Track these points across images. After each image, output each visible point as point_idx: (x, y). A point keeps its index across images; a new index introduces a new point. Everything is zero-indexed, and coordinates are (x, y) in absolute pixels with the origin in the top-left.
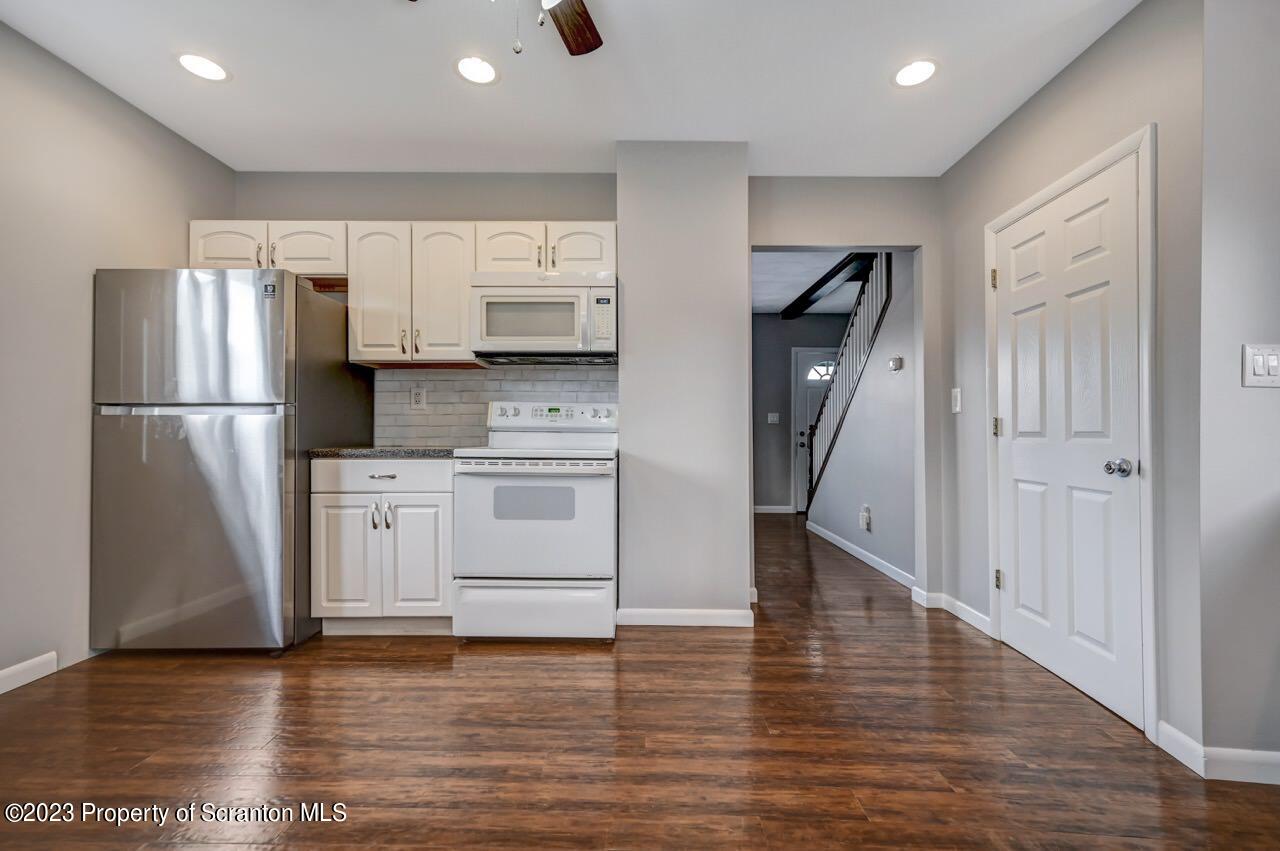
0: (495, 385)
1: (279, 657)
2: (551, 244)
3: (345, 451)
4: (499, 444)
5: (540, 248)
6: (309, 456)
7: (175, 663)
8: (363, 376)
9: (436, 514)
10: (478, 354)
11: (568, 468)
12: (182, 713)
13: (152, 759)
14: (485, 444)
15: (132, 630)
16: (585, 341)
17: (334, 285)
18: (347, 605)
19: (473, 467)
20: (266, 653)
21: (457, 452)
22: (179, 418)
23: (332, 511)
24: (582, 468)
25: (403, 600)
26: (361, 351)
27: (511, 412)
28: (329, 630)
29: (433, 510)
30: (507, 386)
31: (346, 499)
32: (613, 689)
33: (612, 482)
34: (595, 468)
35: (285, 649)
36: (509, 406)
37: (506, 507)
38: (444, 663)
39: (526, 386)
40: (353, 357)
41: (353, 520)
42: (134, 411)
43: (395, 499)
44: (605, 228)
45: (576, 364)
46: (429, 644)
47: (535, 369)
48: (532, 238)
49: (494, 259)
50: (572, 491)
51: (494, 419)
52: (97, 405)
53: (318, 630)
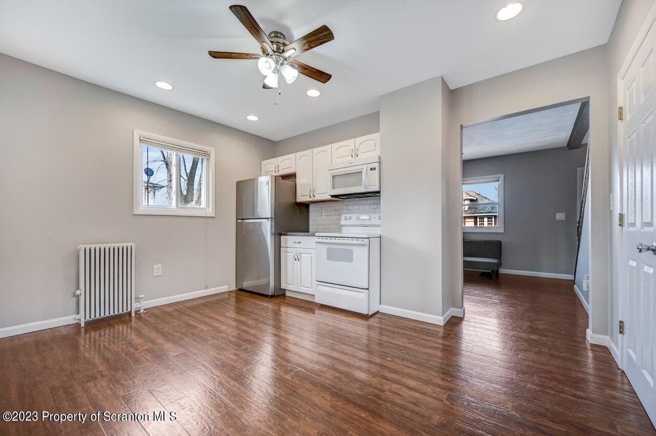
0: (345, 207)
1: (270, 298)
2: (356, 148)
3: (289, 233)
4: (346, 232)
5: (352, 150)
6: (281, 235)
7: (248, 294)
8: (305, 206)
9: (311, 257)
10: (332, 196)
11: (350, 241)
12: (241, 306)
13: (227, 314)
14: (340, 232)
15: (246, 285)
16: (366, 187)
17: (292, 176)
18: (290, 286)
19: (320, 240)
20: (266, 296)
21: (316, 234)
22: (261, 222)
23: (286, 253)
24: (355, 242)
25: (303, 287)
26: (300, 199)
27: (348, 218)
28: (287, 294)
29: (310, 255)
30: (350, 207)
31: (289, 250)
32: (366, 335)
33: (367, 248)
34: (360, 242)
35: (273, 296)
36: (348, 216)
37: (331, 256)
38: (312, 311)
39: (356, 207)
40: (298, 201)
41: (290, 256)
42: (245, 221)
43: (301, 250)
44: (376, 136)
45: (370, 196)
46: (309, 303)
47: (360, 200)
48: (349, 146)
49: (338, 158)
50: (352, 251)
51: (343, 222)
52: (237, 219)
53: (283, 293)
